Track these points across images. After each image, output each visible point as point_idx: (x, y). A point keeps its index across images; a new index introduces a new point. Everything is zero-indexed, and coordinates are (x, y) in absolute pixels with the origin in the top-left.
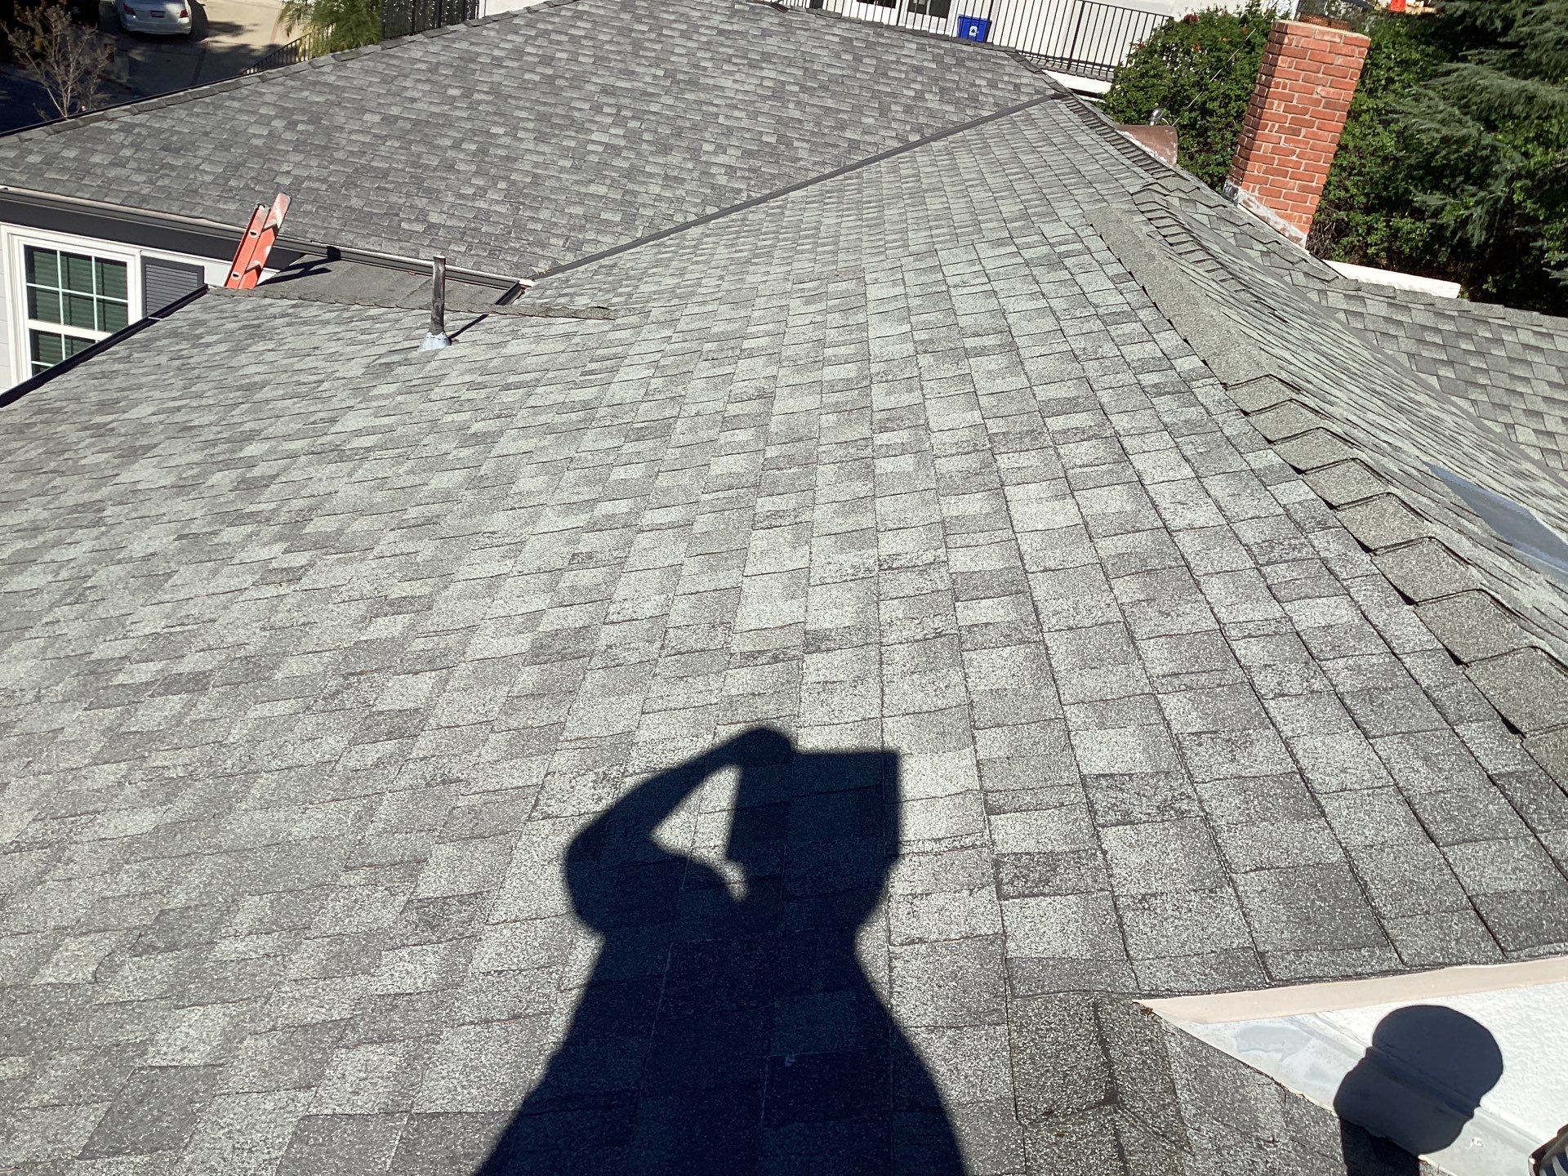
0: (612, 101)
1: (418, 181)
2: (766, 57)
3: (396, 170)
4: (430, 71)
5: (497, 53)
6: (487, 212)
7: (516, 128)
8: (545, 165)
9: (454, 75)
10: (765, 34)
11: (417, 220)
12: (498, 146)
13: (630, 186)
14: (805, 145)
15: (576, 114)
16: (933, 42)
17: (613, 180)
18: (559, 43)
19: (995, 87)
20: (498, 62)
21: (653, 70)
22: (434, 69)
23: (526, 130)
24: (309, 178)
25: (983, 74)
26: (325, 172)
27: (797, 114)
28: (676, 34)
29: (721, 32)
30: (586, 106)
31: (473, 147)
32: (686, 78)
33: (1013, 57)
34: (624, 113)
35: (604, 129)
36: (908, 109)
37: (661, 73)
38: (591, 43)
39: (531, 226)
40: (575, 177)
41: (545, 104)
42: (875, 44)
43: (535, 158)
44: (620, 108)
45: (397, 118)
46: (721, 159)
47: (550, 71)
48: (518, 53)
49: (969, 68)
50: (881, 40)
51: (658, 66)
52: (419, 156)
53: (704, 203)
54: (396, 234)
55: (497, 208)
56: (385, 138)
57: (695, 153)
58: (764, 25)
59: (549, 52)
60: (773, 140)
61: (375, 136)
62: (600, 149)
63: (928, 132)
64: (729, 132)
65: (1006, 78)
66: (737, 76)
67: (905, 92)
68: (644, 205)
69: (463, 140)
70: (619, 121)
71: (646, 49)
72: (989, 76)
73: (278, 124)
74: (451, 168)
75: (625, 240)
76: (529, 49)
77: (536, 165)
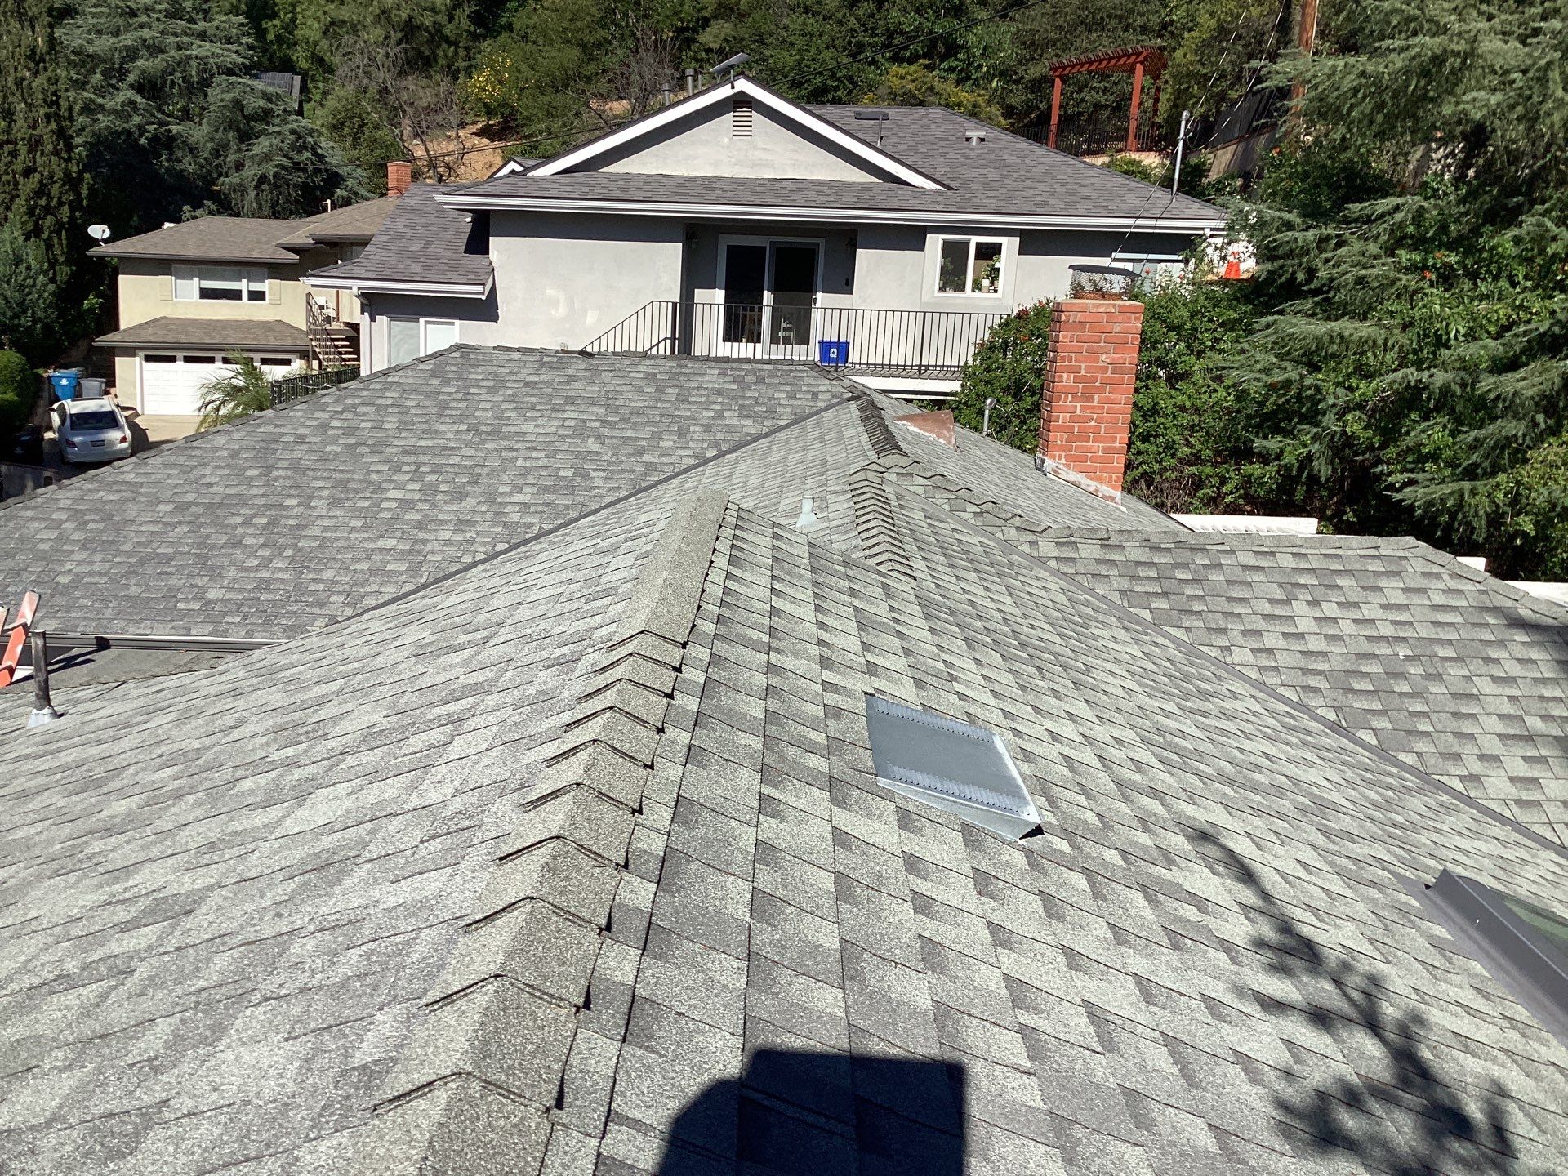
0: (412, 459)
1: (202, 561)
2: (570, 400)
3: (181, 553)
4: (231, 456)
5: (301, 431)
6: (268, 581)
7: (311, 497)
8: (336, 528)
9: (255, 457)
10: (571, 379)
11: (195, 599)
12: (289, 517)
13: (421, 536)
14: (602, 474)
15: (374, 476)
16: (734, 365)
17: (404, 532)
18: (365, 414)
19: (795, 398)
20: (301, 440)
21: (456, 427)
22: (235, 454)
23: (321, 497)
24: (90, 573)
25: (782, 388)
26: (107, 565)
27: (595, 447)
28: (485, 390)
29: (527, 384)
30: (385, 468)
31: (264, 521)
32: (489, 429)
33: (811, 369)
34: (424, 469)
35: (399, 486)
36: (707, 429)
37: (464, 428)
38: (396, 410)
39: (312, 587)
40: (365, 535)
41: (342, 471)
42: (677, 374)
43: (326, 523)
44: (419, 465)
45: (190, 504)
46: (518, 498)
47: (352, 441)
48: (323, 428)
49: (769, 384)
50: (684, 371)
51: (462, 422)
52: (208, 537)
53: (495, 541)
54: (170, 614)
55: (280, 575)
56: (173, 526)
57: (490, 496)
58: (570, 372)
59: (353, 424)
60: (570, 474)
61: (166, 524)
62: (394, 505)
63: (724, 447)
64: (528, 471)
65: (804, 389)
66: (540, 421)
67: (705, 413)
68: (433, 552)
69: (254, 516)
70: (416, 476)
71: (452, 408)
72: (788, 388)
73: (69, 526)
74: (237, 543)
75: (407, 588)
76: (335, 423)
77: (326, 529)
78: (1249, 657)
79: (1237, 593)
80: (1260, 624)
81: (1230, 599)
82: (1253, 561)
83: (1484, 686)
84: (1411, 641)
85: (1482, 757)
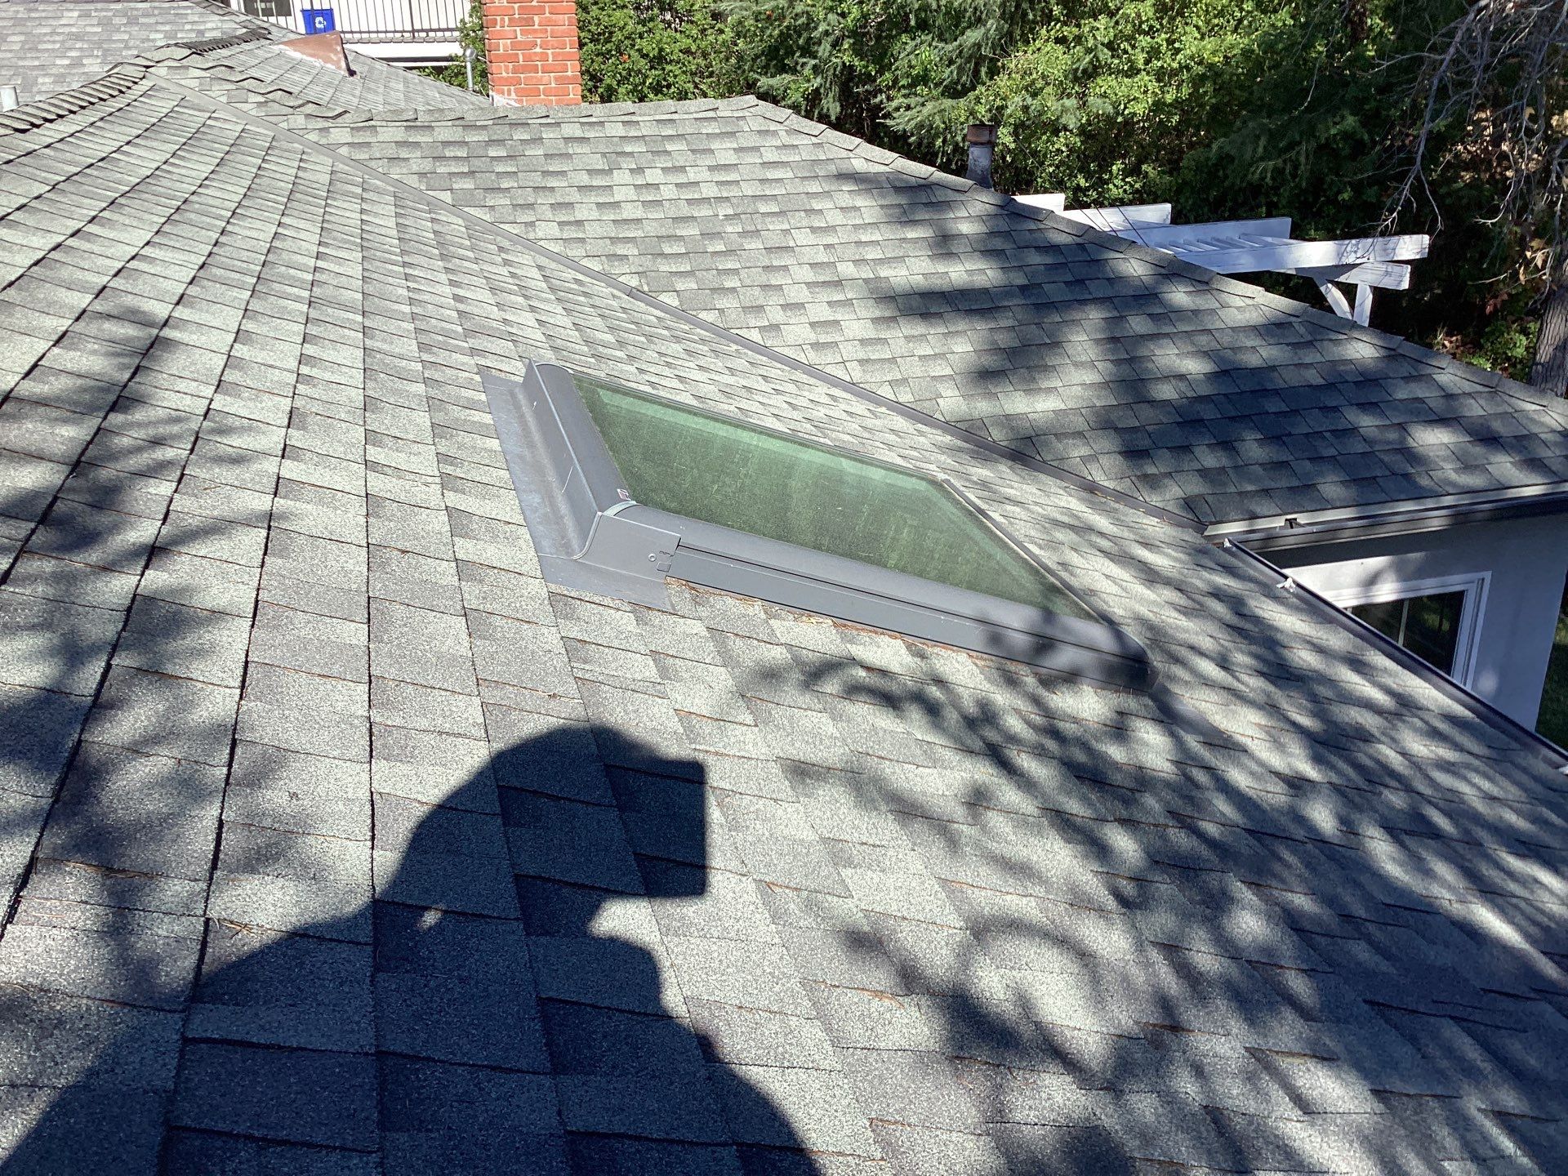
33: (199, 5)
49: (143, 25)
65: (188, 27)
78: (554, 230)
79: (554, 167)
80: (575, 196)
81: (545, 173)
82: (578, 133)
83: (802, 238)
84: (734, 201)
85: (785, 307)
